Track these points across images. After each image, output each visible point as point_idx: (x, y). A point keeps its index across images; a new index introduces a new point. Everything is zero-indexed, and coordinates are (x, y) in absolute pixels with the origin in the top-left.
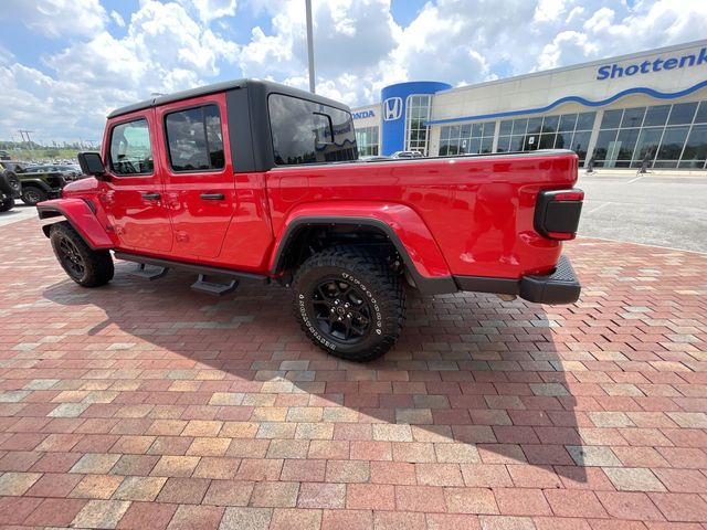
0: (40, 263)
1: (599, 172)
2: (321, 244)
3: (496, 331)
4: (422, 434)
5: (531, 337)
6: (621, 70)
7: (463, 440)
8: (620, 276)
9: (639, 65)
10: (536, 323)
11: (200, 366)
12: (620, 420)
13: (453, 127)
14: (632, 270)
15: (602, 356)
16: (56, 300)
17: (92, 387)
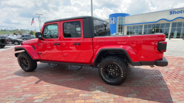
0: (8, 66)
1: (172, 39)
2: (105, 56)
3: (149, 78)
4: (135, 99)
5: (158, 79)
6: (175, 12)
7: (145, 99)
8: (178, 65)
9: (180, 11)
10: (159, 75)
11: (73, 89)
12: (179, 93)
13: (130, 26)
14: (181, 63)
15: (174, 82)
16: (19, 75)
17: (43, 95)
